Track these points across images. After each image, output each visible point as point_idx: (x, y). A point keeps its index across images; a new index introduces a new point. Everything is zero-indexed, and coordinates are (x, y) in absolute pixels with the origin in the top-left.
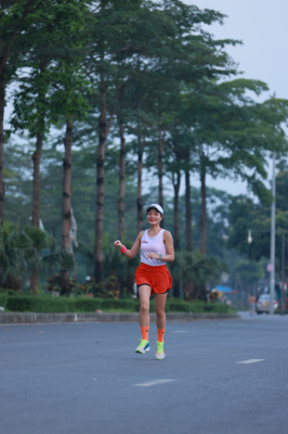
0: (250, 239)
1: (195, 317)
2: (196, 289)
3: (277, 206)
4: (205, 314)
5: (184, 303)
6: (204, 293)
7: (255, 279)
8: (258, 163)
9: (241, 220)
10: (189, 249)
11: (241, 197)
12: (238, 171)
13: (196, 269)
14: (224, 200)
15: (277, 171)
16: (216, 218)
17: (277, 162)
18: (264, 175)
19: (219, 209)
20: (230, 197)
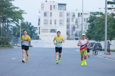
0: (16, 34)
1: (6, 48)
2: (6, 43)
3: (21, 28)
4: (8, 47)
5: (4, 46)
6: (8, 44)
7: (17, 40)
8: (17, 21)
9: (15, 31)
10: (5, 36)
11: (15, 27)
12: (14, 23)
13: (6, 40)
14: (12, 27)
15: (21, 22)
16: (11, 30)
17: (21, 20)
18: (19, 23)
19: (11, 28)
20: (13, 26)
